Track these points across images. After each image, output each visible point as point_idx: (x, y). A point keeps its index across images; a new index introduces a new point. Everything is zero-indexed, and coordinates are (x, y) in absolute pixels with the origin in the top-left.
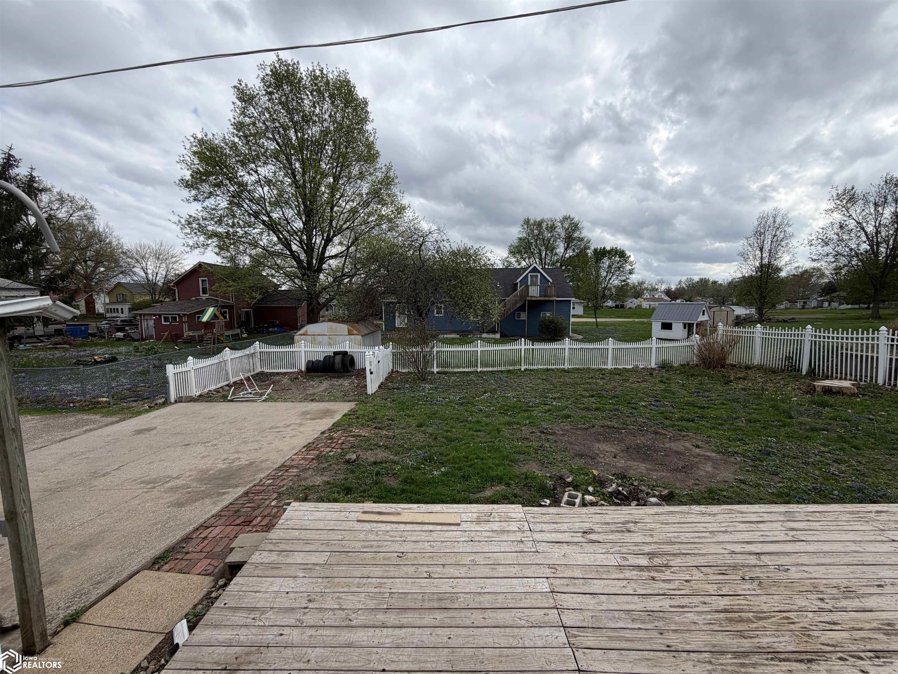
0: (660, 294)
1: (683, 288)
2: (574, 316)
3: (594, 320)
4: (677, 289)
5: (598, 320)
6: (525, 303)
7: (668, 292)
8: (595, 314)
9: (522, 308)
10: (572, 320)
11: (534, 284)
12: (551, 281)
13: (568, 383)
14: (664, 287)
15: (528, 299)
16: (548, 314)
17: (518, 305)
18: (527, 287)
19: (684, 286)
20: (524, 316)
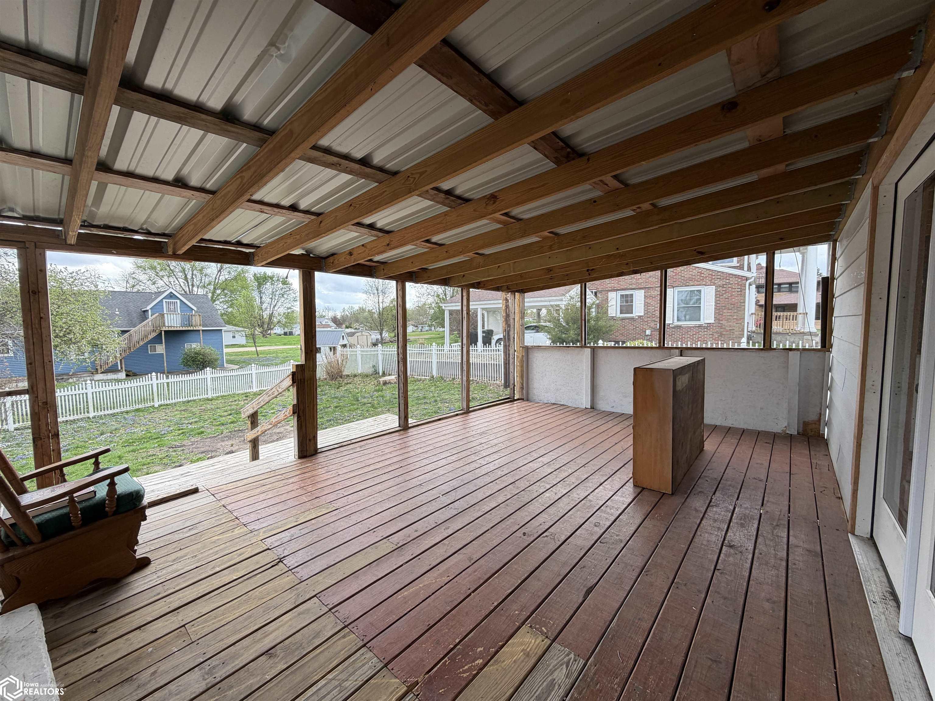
0: (326, 321)
1: (347, 315)
2: (227, 346)
3: (253, 349)
4: (342, 317)
5: (258, 349)
6: (161, 333)
7: (335, 320)
8: (255, 343)
9: (157, 339)
10: (226, 350)
11: (172, 311)
12: (195, 309)
13: (209, 408)
14: (331, 314)
15: (164, 329)
16: (194, 345)
17: (151, 337)
18: (162, 315)
19: (347, 313)
20: (160, 349)
